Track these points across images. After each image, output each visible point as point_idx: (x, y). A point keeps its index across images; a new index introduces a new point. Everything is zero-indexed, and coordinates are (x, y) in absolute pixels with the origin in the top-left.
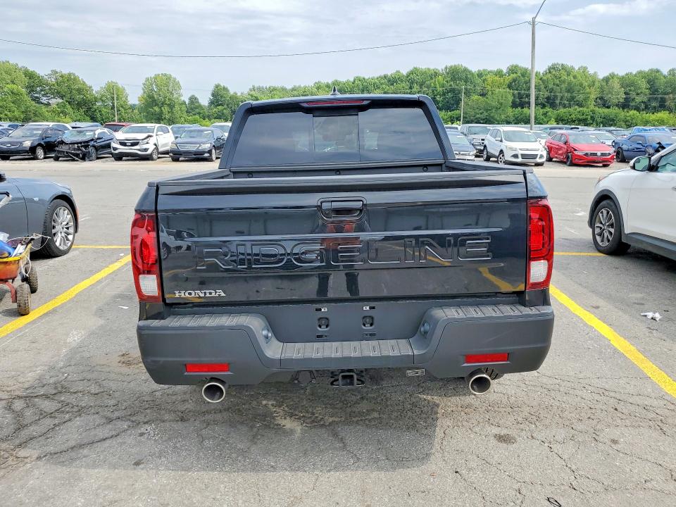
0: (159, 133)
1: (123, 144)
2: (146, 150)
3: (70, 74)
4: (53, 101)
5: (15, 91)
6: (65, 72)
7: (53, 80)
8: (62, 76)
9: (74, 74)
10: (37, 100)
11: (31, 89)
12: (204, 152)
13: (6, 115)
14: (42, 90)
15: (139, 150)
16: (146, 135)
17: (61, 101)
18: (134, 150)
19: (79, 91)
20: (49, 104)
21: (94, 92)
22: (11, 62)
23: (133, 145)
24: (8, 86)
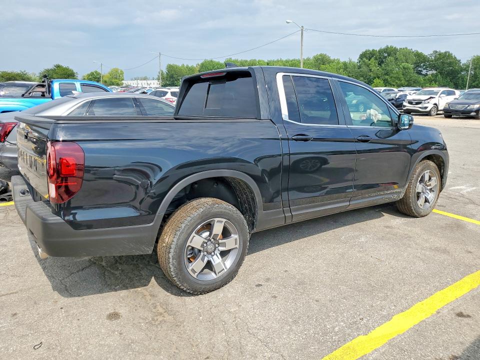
0: (442, 95)
1: (410, 103)
2: (426, 108)
3: (446, 52)
4: (430, 73)
5: (406, 66)
6: (443, 51)
7: (433, 58)
8: (440, 54)
9: (449, 52)
10: (419, 73)
11: (417, 65)
12: (472, 112)
13: (397, 83)
14: (424, 66)
15: (420, 108)
16: (429, 96)
17: (435, 72)
18: (417, 107)
19: (450, 64)
20: (427, 75)
21: (461, 64)
22: (408, 48)
23: (417, 104)
24: (403, 64)
